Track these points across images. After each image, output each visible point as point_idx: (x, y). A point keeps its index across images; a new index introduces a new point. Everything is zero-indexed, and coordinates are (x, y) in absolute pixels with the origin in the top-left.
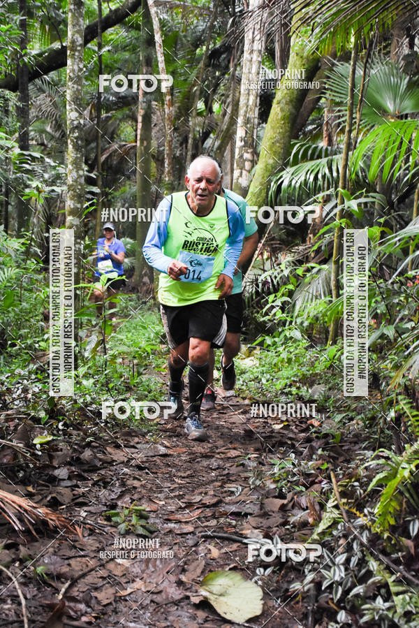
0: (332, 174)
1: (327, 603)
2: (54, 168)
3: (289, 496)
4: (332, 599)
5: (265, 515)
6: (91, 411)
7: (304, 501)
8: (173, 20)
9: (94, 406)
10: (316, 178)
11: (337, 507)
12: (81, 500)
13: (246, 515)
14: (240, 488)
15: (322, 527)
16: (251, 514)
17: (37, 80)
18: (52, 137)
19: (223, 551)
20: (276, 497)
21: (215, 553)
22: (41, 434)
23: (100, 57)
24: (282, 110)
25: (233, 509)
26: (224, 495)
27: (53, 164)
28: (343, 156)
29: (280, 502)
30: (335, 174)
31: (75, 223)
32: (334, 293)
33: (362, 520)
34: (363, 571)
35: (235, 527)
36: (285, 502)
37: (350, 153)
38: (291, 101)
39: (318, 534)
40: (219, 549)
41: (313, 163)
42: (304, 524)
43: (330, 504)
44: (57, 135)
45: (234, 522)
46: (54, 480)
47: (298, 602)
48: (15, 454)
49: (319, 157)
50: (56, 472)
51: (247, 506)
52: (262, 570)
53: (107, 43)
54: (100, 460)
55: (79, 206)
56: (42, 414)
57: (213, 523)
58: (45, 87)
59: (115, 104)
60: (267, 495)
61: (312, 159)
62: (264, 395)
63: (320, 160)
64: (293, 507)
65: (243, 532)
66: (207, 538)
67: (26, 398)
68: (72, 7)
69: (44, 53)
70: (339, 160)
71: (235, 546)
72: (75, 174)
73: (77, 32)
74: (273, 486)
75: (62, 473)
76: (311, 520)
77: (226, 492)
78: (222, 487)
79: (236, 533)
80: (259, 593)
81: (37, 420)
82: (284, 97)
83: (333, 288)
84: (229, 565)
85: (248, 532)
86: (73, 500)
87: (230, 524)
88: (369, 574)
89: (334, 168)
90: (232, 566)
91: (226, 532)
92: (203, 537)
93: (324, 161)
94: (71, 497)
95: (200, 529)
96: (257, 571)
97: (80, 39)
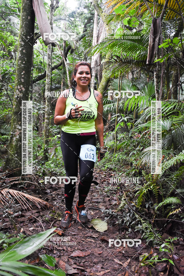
0: (114, 107)
1: (125, 226)
2: (39, 106)
3: (111, 197)
4: (126, 225)
5: (105, 202)
6: (53, 173)
7: (115, 198)
8: (70, 67)
9: (54, 172)
10: (110, 109)
11: (125, 200)
12: (54, 199)
13: (100, 202)
14: (97, 195)
15: (121, 205)
16: (101, 202)
17: (35, 83)
18: (38, 97)
19: (95, 212)
20: (107, 197)
21: (92, 213)
22: (41, 180)
23: (51, 77)
24: (101, 91)
25: (96, 200)
26: (92, 196)
27: (39, 105)
28: (117, 103)
29: (108, 198)
30: (115, 108)
31: (47, 121)
32: (115, 139)
33: (133, 204)
34: (134, 217)
35: (97, 206)
36: (110, 198)
37: (119, 102)
38: (103, 89)
39: (120, 207)
40: (94, 212)
41: (109, 104)
42: (116, 205)
43: (123, 199)
44: (39, 97)
45: (97, 205)
46: (46, 193)
47: (116, 226)
48: (36, 186)
49: (110, 103)
50: (47, 191)
51: (100, 200)
52: (106, 218)
53: (53, 73)
54: (58, 187)
55: (48, 117)
56: (41, 174)
57: (91, 204)
58: (36, 85)
59: (55, 89)
60: (104, 197)
61: (109, 103)
62: (98, 167)
63: (111, 104)
64: (112, 200)
65: (100, 207)
66: (90, 209)
67: (36, 170)
68: (48, 66)
69: (37, 76)
70: (116, 104)
71: (98, 211)
72: (47, 108)
73: (49, 72)
74: (105, 194)
75: (48, 191)
76: (117, 203)
77: (93, 196)
78: (91, 194)
79: (97, 207)
80: (106, 224)
81: (40, 176)
82: (101, 88)
83: (115, 138)
84: (97, 216)
85: (101, 207)
86: (52, 199)
87: (95, 205)
88: (136, 218)
89: (115, 106)
90: (98, 217)
91: (95, 207)
92: (88, 209)
93: (112, 104)
94: (52, 198)
95: (87, 206)
96: (105, 218)
97: (49, 74)
